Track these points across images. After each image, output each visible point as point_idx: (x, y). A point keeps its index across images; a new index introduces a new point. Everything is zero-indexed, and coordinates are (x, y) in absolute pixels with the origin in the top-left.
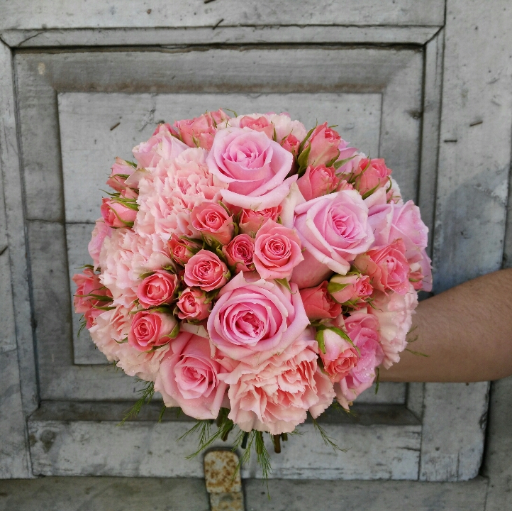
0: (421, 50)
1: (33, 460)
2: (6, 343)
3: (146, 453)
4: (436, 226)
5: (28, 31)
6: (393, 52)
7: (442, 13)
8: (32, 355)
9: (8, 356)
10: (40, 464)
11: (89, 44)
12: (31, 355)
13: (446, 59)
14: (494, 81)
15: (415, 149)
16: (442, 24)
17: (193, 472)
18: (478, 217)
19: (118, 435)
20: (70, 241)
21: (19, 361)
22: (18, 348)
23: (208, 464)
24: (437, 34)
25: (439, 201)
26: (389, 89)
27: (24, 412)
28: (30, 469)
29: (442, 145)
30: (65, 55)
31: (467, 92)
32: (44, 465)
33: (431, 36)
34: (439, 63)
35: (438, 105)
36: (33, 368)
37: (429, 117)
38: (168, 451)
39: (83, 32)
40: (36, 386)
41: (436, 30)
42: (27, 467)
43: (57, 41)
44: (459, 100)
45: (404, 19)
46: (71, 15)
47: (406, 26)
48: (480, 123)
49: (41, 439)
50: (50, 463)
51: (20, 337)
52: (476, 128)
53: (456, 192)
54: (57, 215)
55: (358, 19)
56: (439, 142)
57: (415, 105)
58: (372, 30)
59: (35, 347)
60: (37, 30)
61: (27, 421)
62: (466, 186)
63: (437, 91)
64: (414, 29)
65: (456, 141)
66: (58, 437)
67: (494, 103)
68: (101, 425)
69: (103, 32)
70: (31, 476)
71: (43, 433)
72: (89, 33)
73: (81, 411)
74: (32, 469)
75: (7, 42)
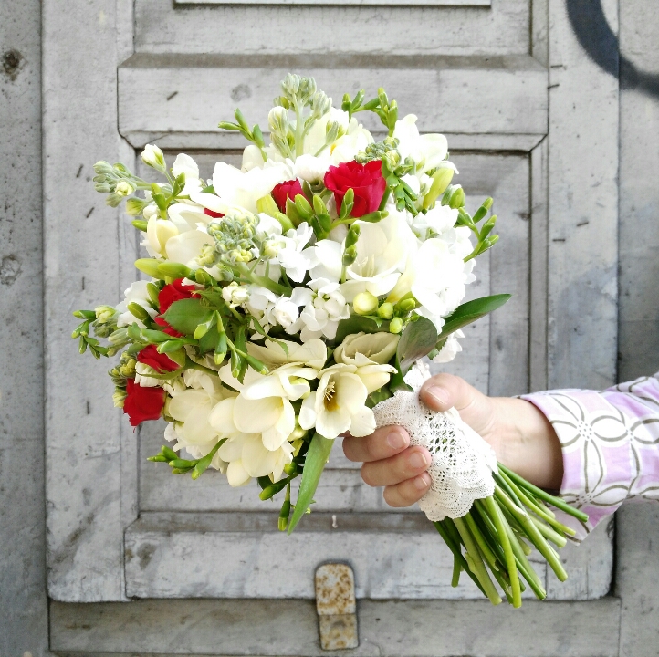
0: (527, 156)
1: (128, 579)
2: (109, 445)
3: (252, 569)
4: (550, 322)
5: (154, 133)
6: (500, 157)
7: (546, 122)
8: (136, 458)
9: (109, 459)
10: (135, 583)
11: (212, 147)
12: (133, 459)
13: (550, 164)
14: (597, 185)
15: (525, 248)
16: (546, 132)
17: (303, 591)
18: (590, 314)
19: (223, 548)
21: (121, 465)
22: (121, 449)
23: (320, 580)
24: (541, 141)
25: (551, 298)
26: (498, 191)
27: (122, 523)
28: (124, 590)
29: (551, 243)
31: (572, 194)
32: (140, 585)
33: (535, 143)
34: (545, 167)
35: (545, 206)
36: (136, 473)
37: (538, 217)
38: (276, 567)
39: (207, 136)
40: (136, 493)
41: (541, 138)
42: (121, 586)
43: (181, 143)
44: (566, 202)
45: (510, 128)
46: (197, 119)
47: (513, 134)
48: (586, 223)
49: (138, 554)
50: (147, 582)
51: (124, 439)
52: (583, 229)
53: (567, 290)
55: (467, 128)
56: (548, 241)
57: (524, 208)
58: (480, 137)
59: (139, 451)
60: (163, 132)
61: (124, 533)
62: (576, 284)
63: (544, 193)
64: (519, 137)
65: (564, 240)
66: (157, 552)
67: (598, 205)
68: (204, 536)
70: (123, 599)
71: (141, 547)
72: (213, 136)
73: (184, 521)
74: (126, 590)
75: (132, 143)
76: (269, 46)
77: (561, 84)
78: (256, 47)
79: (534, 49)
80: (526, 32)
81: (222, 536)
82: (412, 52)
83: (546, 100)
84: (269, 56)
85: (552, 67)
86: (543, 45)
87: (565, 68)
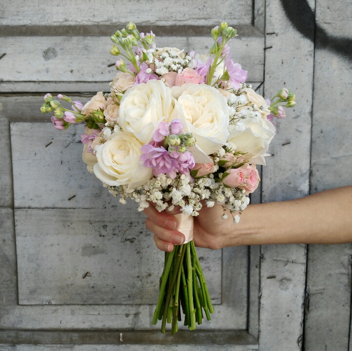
7: (262, 74)
11: (32, 91)
14: (297, 117)
16: (262, 81)
20: (17, 221)
24: (259, 87)
30: (16, 98)
31: (280, 123)
39: (28, 83)
41: (259, 84)
43: (10, 89)
46: (20, 72)
48: (289, 143)
52: (286, 147)
54: (9, 202)
62: (281, 184)
65: (273, 155)
67: (297, 130)
68: (37, 347)
69: (42, 84)
72: (32, 84)
73: (24, 337)
76: (70, 19)
77: (274, 46)
78: (61, 20)
79: (256, 21)
80: (250, 8)
81: (48, 347)
82: (170, 23)
83: (263, 57)
84: (70, 27)
85: (267, 34)
86: (262, 18)
87: (277, 35)
